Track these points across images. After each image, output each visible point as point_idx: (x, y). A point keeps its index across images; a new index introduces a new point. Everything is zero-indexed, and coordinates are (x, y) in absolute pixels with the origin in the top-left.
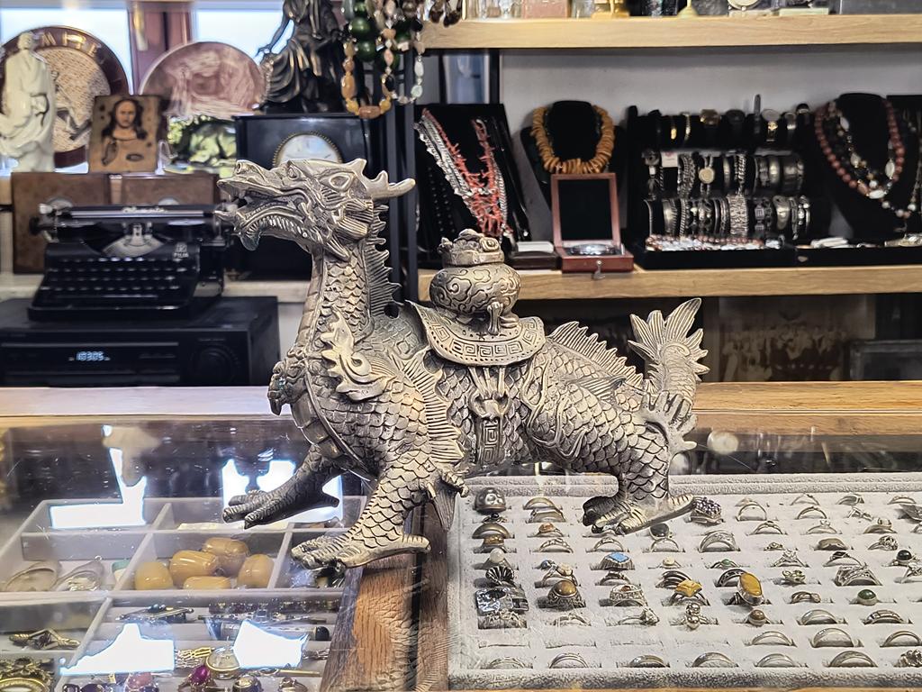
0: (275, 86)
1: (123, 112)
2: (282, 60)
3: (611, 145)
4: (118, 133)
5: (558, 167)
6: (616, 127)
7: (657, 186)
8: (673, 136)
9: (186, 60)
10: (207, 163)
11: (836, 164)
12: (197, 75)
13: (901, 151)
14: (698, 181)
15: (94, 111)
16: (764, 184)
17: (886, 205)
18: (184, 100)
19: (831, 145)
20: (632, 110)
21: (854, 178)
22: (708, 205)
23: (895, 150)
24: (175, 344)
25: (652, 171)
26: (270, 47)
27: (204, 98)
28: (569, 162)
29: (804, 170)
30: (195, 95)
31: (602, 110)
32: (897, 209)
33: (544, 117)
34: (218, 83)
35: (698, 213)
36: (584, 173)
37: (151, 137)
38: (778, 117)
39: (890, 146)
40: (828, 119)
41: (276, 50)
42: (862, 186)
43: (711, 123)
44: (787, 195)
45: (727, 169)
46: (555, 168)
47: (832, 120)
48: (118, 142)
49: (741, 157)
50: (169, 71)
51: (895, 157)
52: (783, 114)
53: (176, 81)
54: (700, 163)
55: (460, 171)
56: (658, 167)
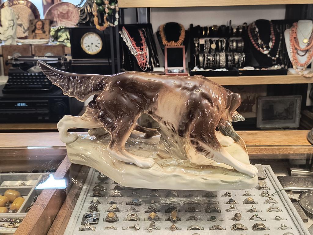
0: (81, 18)
1: (38, 25)
2: (83, 9)
3: (184, 37)
4: (37, 31)
5: (167, 44)
6: (186, 31)
7: (198, 50)
8: (204, 34)
9: (58, 8)
10: (63, 41)
11: (254, 43)
12: (61, 13)
13: (274, 38)
14: (211, 48)
15: (30, 24)
16: (231, 49)
17: (269, 56)
18: (58, 21)
19: (253, 37)
20: (192, 25)
21: (259, 47)
22: (213, 56)
23: (272, 38)
24: (47, 101)
25: (196, 45)
26: (80, 5)
27: (64, 20)
28: (170, 42)
29: (244, 44)
30: (61, 19)
31: (182, 25)
32: (272, 57)
33: (164, 28)
34: (68, 15)
35: (210, 58)
36: (175, 46)
37: (47, 33)
38: (236, 27)
39: (271, 37)
40: (252, 28)
41: (81, 6)
42: (261, 50)
43: (215, 29)
44: (238, 52)
45: (220, 44)
46: (166, 44)
47: (253, 28)
48: (37, 34)
49: (225, 40)
50: (53, 11)
51: (272, 40)
52: (238, 27)
53: (55, 15)
54: (211, 42)
55: (134, 47)
56: (198, 44)
